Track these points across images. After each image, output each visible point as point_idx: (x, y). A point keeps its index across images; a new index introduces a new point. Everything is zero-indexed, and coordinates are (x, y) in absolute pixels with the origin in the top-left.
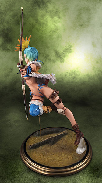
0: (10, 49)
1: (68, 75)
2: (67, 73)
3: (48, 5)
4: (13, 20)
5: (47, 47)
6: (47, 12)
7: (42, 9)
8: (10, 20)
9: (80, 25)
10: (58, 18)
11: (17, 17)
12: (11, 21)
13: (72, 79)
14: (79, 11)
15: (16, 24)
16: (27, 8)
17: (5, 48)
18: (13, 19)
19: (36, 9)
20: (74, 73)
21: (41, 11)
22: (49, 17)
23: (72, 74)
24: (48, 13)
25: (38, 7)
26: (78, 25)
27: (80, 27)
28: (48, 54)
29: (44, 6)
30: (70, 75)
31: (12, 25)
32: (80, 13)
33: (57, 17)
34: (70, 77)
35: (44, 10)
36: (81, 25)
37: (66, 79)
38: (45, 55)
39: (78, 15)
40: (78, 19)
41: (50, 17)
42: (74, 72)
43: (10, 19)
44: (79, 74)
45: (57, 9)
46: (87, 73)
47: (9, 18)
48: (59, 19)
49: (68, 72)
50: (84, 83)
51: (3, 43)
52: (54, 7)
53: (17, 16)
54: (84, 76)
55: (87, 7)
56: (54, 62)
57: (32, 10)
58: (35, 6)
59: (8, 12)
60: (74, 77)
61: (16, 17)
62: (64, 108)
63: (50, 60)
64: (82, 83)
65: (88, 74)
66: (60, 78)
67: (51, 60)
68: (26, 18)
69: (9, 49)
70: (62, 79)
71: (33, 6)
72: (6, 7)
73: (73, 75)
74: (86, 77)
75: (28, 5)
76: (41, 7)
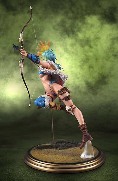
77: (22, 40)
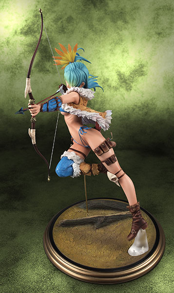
0: (49, 69)
1: (137, 109)
2: (135, 107)
3: (108, 3)
4: (55, 26)
5: (106, 67)
6: (106, 14)
7: (99, 10)
8: (50, 27)
9: (157, 33)
10: (123, 23)
11: (62, 22)
12: (53, 28)
13: (143, 116)
14: (156, 12)
15: (59, 32)
16: (77, 8)
17: (42, 69)
18: (55, 24)
19: (90, 9)
20: (147, 107)
21: (98, 12)
22: (109, 22)
23: (143, 109)
24: (108, 15)
25: (93, 7)
26: (154, 33)
27: (158, 36)
28: (108, 78)
29: (103, 4)
30: (140, 110)
31: (53, 34)
32: (158, 15)
33: (122, 21)
34: (140, 112)
35: (102, 11)
36: (159, 34)
37: (134, 115)
38: (103, 79)
39: (154, 18)
40: (153, 23)
41: (111, 22)
42: (146, 105)
43: (51, 25)
44: (155, 108)
45: (122, 9)
46: (166, 107)
47: (50, 22)
48: (125, 25)
49: (138, 105)
50: (161, 122)
51: (39, 61)
52: (118, 6)
53: (61, 20)
54: (163, 111)
55: (168, 4)
56: (116, 90)
57: (84, 10)
58: (89, 5)
59: (48, 14)
60: (146, 113)
61: (60, 22)
62: (119, 171)
63: (110, 86)
64: (158, 122)
65: (168, 109)
66: (124, 114)
67: (112, 86)
68: (75, 23)
69: (48, 71)
70: (128, 115)
71: (85, 5)
72: (45, 7)
73: (145, 110)
74: (165, 112)
75: (78, 4)
76: (98, 6)
77: (31, 91)
